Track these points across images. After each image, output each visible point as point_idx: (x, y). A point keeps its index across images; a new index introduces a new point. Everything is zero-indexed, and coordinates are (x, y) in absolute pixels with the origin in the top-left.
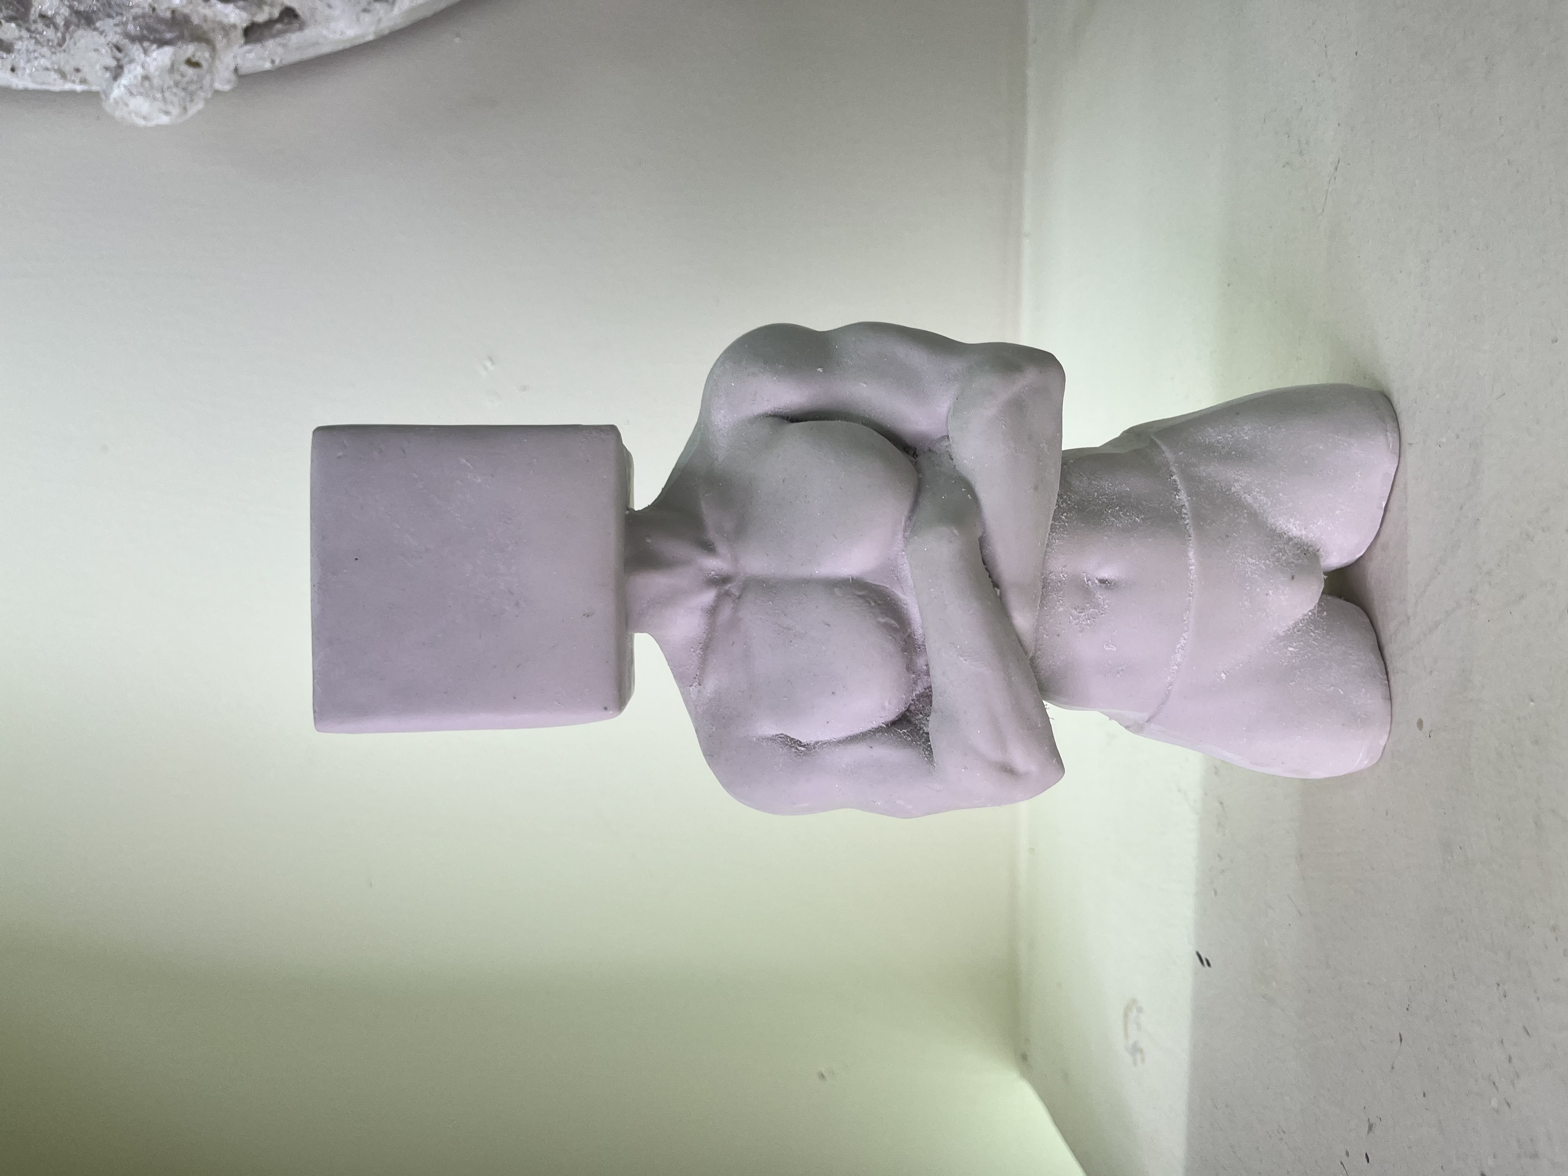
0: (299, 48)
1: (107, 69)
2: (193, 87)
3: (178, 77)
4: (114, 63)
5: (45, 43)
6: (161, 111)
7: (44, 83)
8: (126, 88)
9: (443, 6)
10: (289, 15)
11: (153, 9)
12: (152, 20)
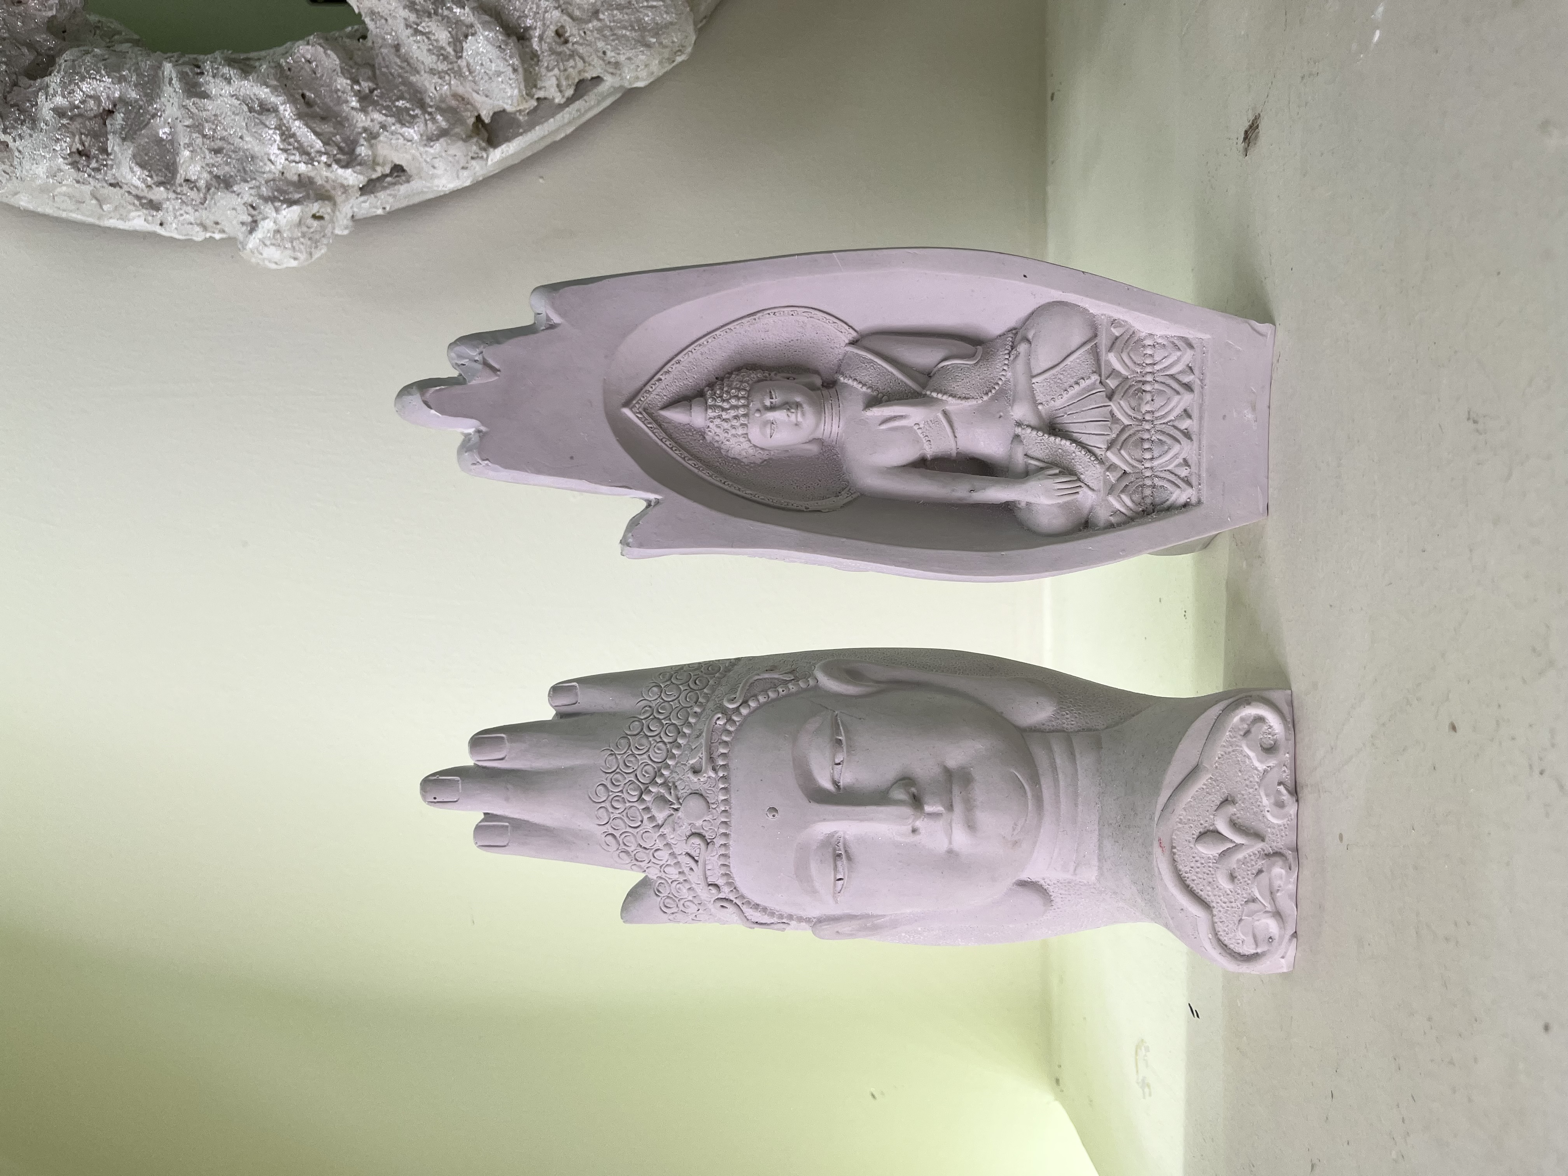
0: (407, 197)
1: (243, 223)
2: (317, 237)
3: (305, 229)
4: (250, 219)
5: (189, 203)
6: (291, 257)
7: (188, 235)
8: (260, 240)
9: (529, 154)
10: (398, 170)
11: (283, 173)
12: (281, 183)
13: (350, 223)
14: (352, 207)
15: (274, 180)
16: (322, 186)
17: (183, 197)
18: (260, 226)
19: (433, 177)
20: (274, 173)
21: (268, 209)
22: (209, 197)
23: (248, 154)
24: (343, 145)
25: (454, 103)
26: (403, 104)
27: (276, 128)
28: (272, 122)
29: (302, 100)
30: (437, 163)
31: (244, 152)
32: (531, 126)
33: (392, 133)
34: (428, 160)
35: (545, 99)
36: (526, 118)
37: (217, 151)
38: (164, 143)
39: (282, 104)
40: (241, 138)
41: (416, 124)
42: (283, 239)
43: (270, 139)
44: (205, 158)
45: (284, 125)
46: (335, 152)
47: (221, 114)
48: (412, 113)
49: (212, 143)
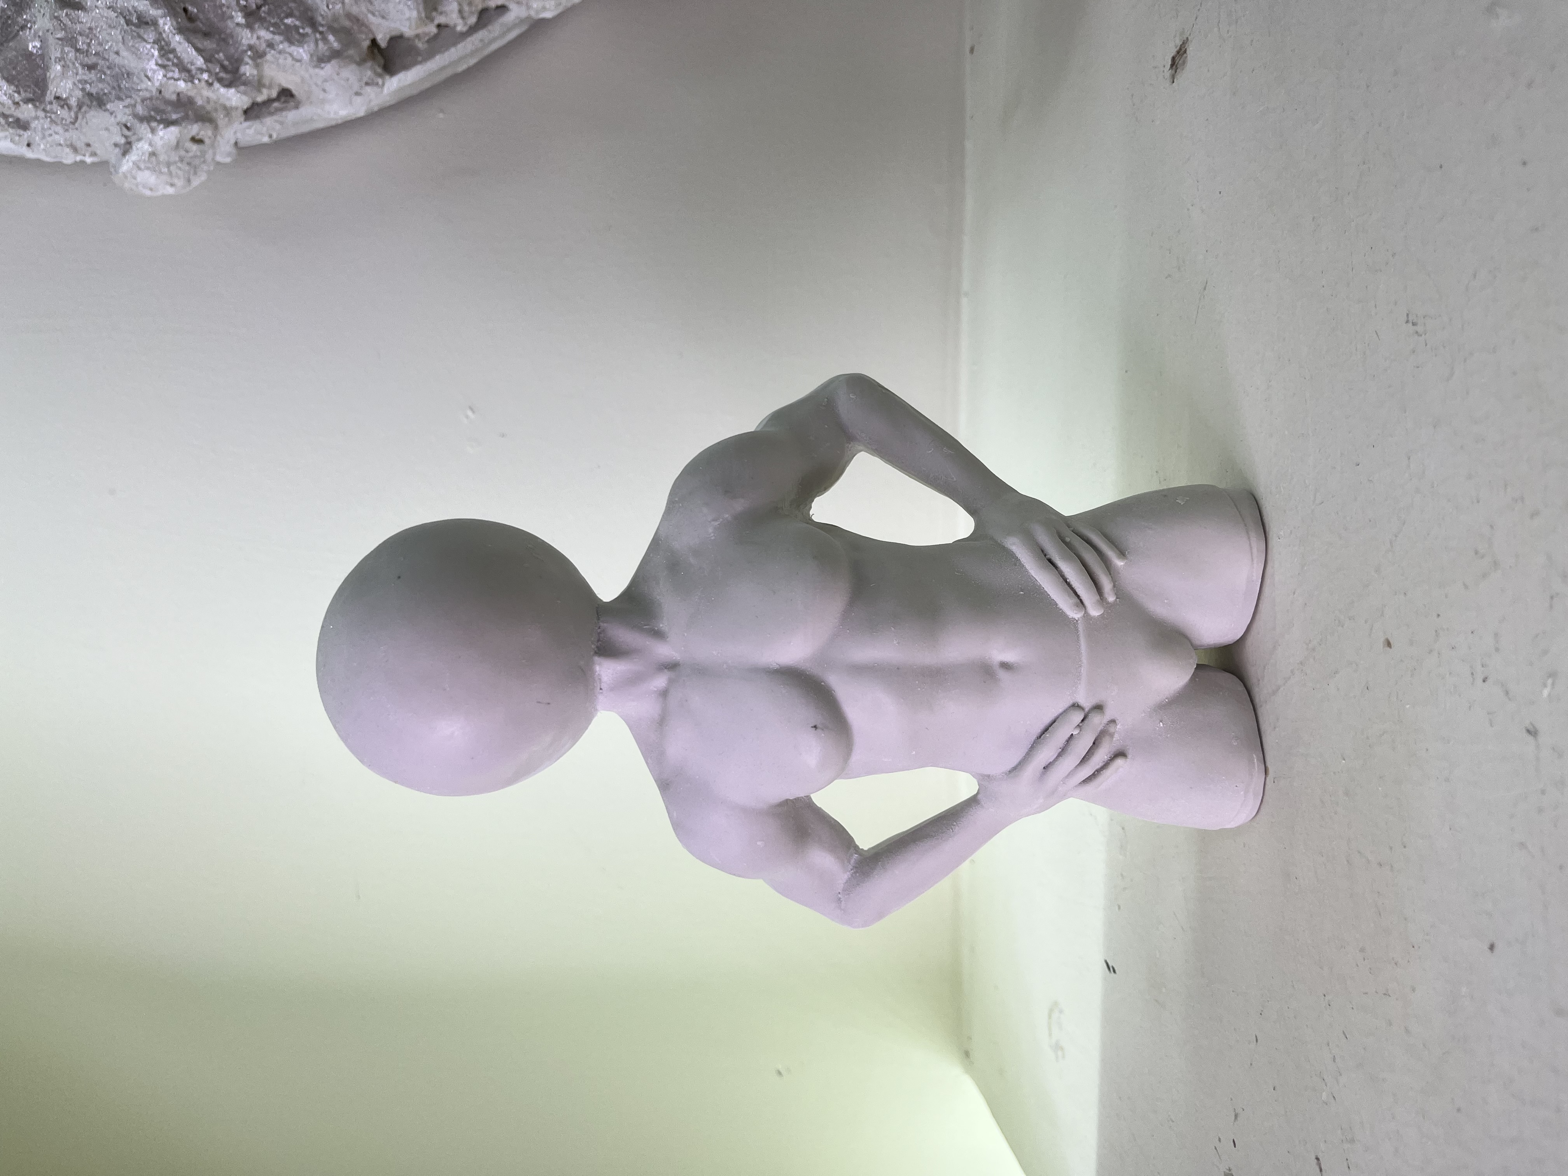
0: (295, 124)
1: (116, 145)
2: (196, 162)
3: (183, 153)
4: (123, 140)
5: (59, 122)
6: (167, 183)
7: (56, 157)
8: (134, 163)
9: (427, 85)
10: (286, 94)
11: (160, 92)
12: (158, 102)
13: (234, 151)
14: (235, 133)
15: (151, 99)
16: (203, 107)
17: (53, 116)
18: (134, 147)
19: (323, 102)
20: (151, 91)
21: (143, 129)
22: (80, 116)
23: (124, 71)
24: (226, 63)
25: (347, 23)
26: (292, 22)
27: (154, 42)
28: (151, 36)
29: (184, 14)
30: (327, 86)
31: (119, 69)
32: (430, 55)
33: (280, 52)
34: (319, 83)
35: (446, 26)
36: (426, 46)
37: (91, 67)
38: (33, 57)
39: (162, 17)
40: (117, 53)
41: (306, 42)
42: (158, 163)
43: (147, 54)
44: (77, 74)
45: (164, 39)
46: (217, 70)
47: (97, 27)
48: (301, 31)
49: (86, 59)
